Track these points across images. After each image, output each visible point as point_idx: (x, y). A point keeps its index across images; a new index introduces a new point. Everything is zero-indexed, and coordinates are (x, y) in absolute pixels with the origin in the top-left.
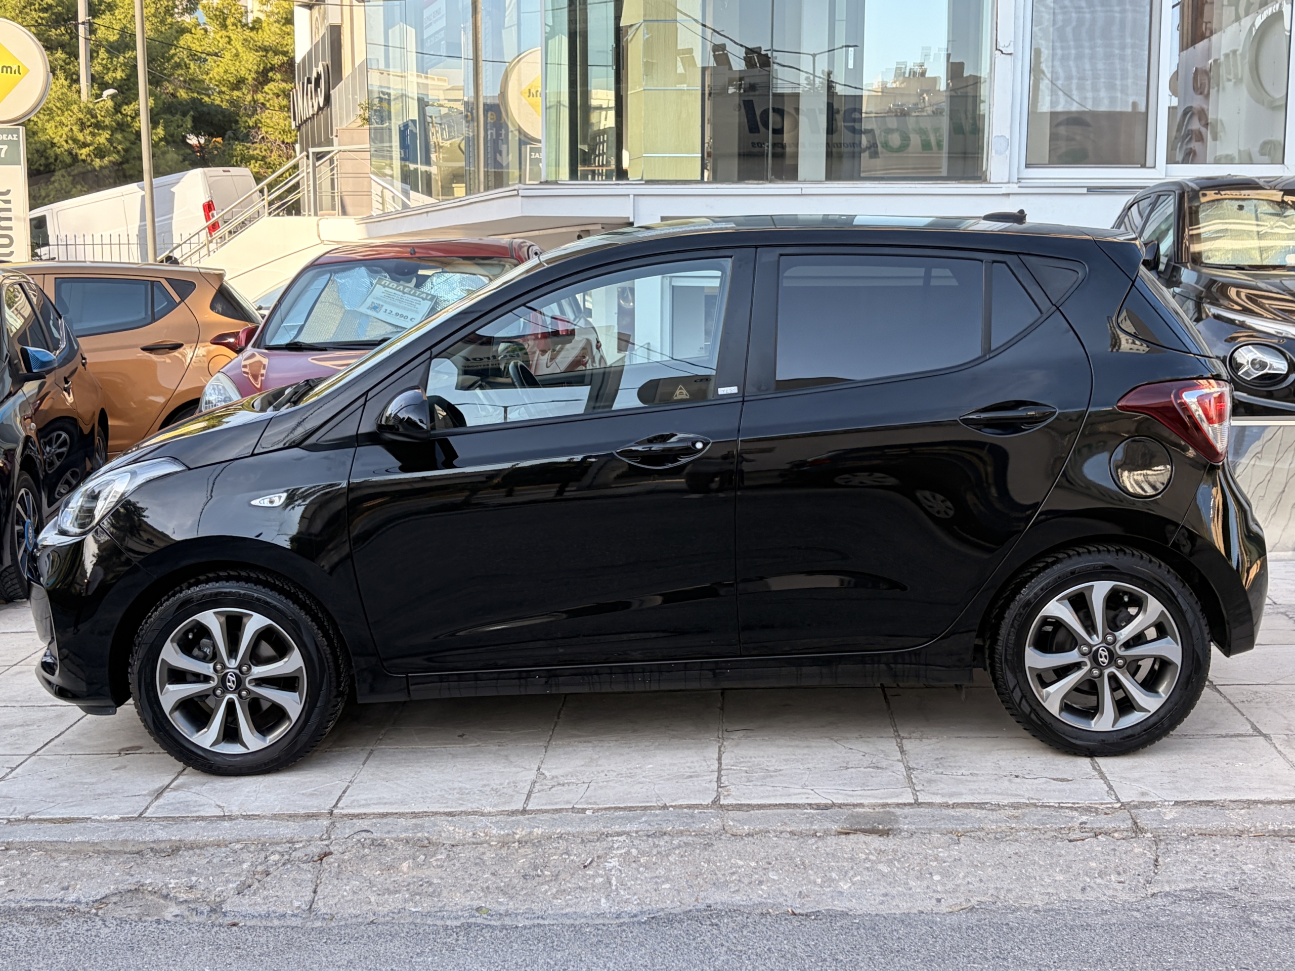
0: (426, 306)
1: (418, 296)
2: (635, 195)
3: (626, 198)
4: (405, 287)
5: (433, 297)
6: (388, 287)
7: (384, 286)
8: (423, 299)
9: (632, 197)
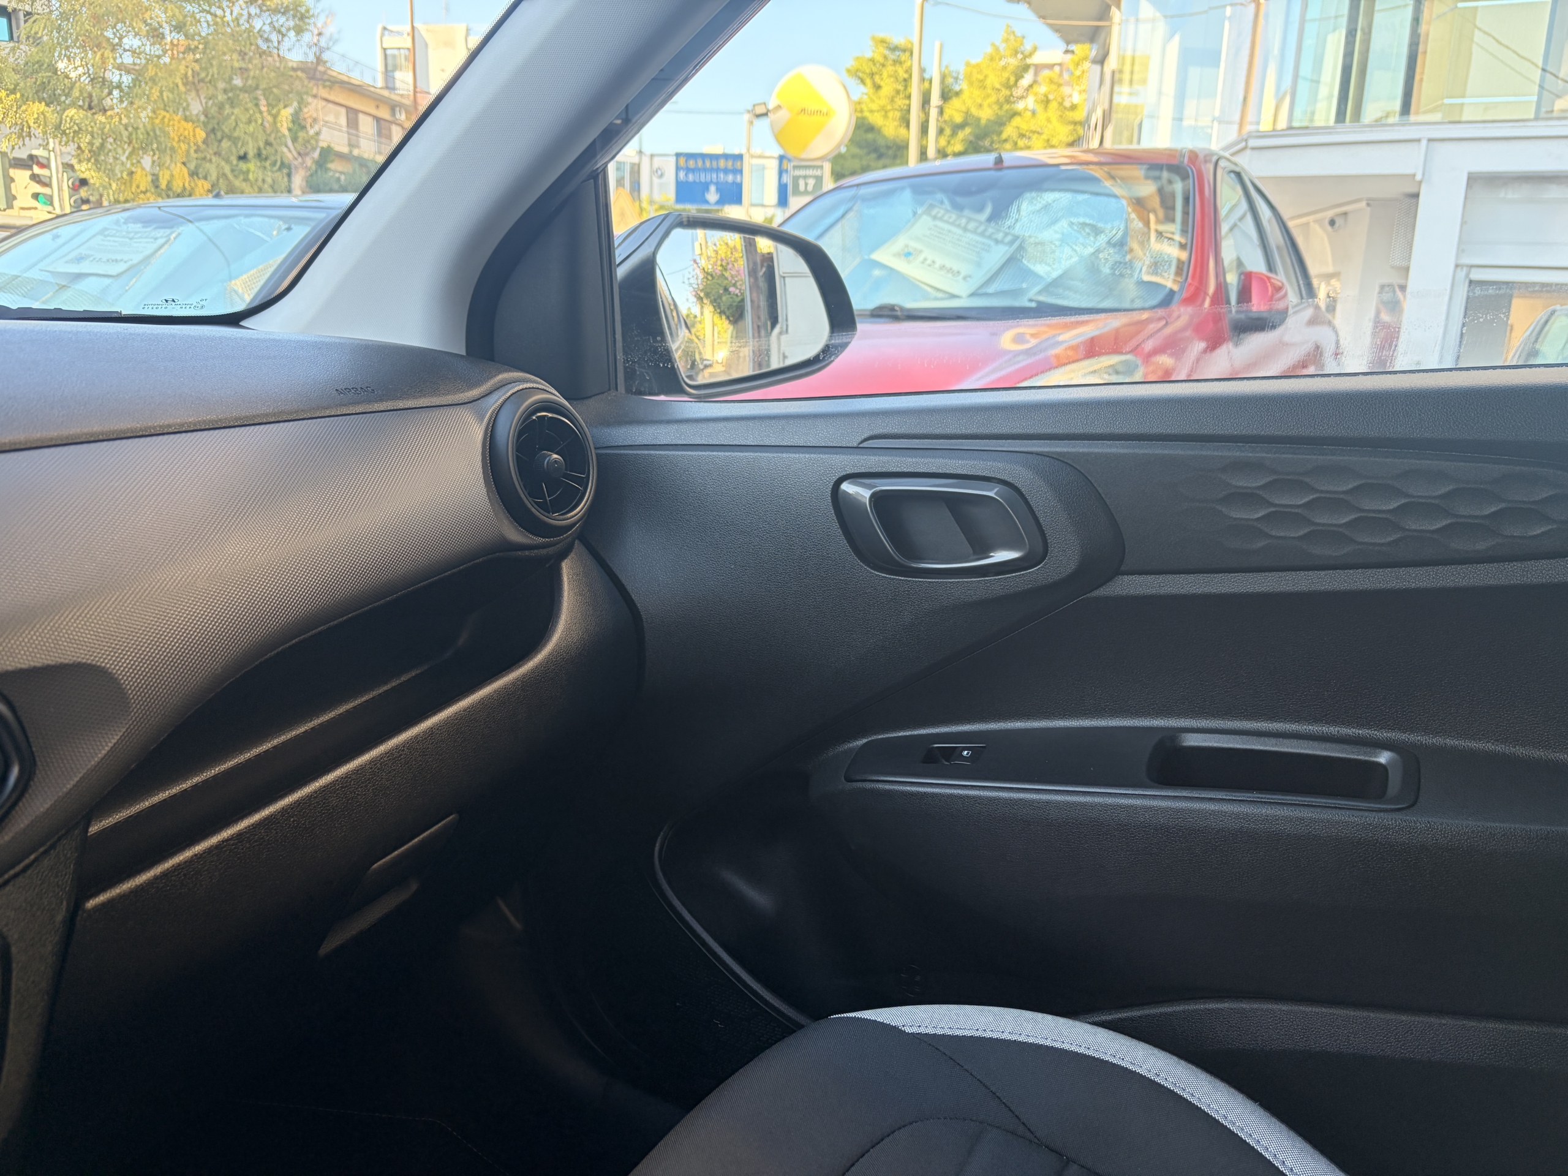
0: (998, 254)
1: (990, 237)
2: (1430, 140)
3: (1415, 145)
4: (970, 220)
5: (1016, 238)
6: (941, 219)
7: (935, 218)
8: (997, 242)
9: (1424, 143)
